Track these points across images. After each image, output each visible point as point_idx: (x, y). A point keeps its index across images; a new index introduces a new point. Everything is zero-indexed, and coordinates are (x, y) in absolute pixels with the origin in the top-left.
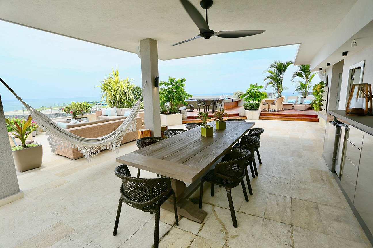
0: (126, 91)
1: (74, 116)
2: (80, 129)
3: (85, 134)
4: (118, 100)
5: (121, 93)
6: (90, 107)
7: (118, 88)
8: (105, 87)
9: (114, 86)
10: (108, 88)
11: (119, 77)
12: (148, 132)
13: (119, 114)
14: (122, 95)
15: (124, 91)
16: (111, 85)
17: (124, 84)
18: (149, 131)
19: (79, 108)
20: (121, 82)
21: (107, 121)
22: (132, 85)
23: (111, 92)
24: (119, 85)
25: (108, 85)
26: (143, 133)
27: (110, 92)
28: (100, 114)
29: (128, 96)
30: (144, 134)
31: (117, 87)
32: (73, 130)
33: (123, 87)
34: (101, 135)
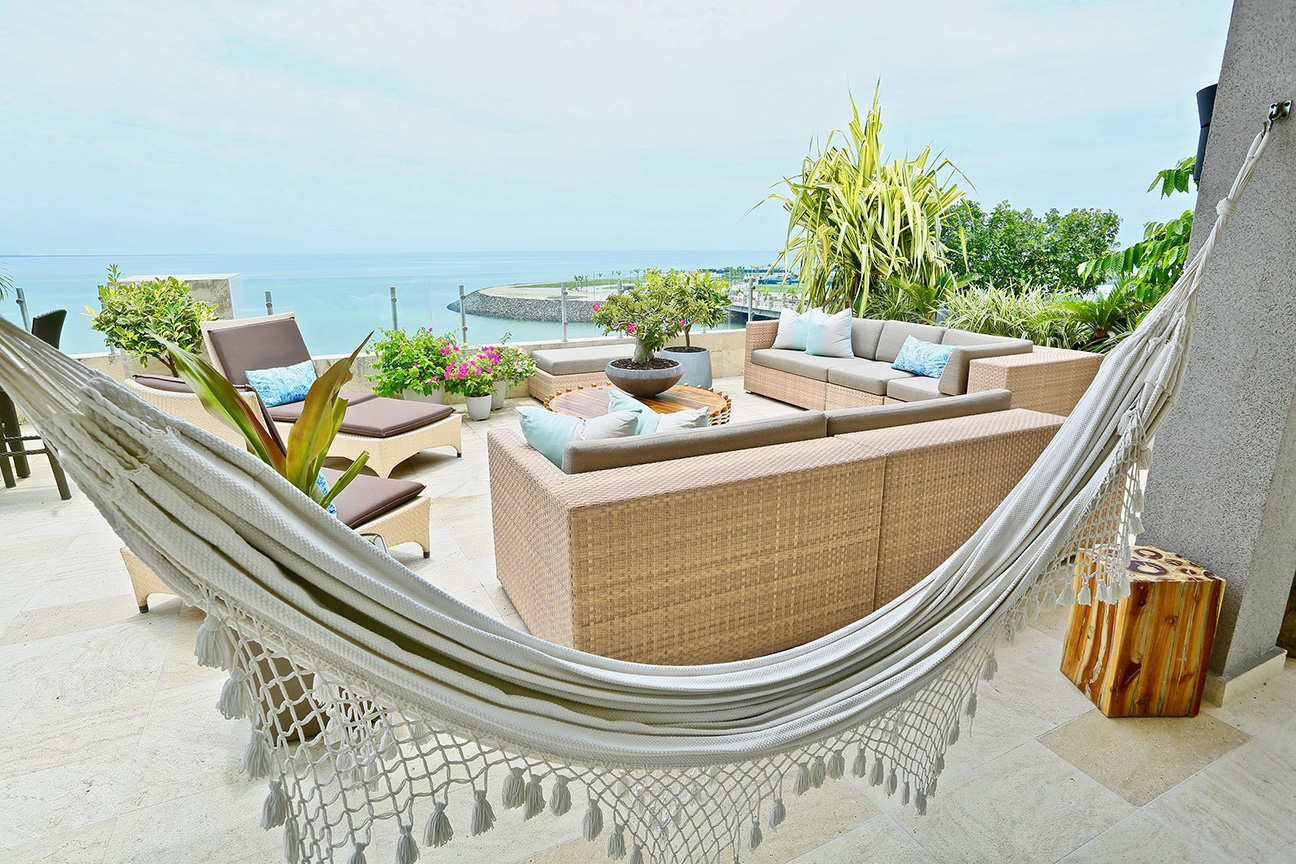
0: (911, 225)
1: (645, 346)
2: (645, 498)
3: (678, 537)
4: (865, 270)
5: (882, 233)
6: (722, 298)
7: (872, 204)
8: (803, 199)
9: (850, 198)
10: (819, 206)
11: (882, 149)
12: (1198, 600)
13: (867, 346)
14: (887, 246)
15: (905, 222)
16: (833, 187)
17: (909, 180)
18: (1207, 591)
19: (671, 307)
20: (890, 173)
21: (830, 428)
22: (945, 191)
23: (832, 230)
24: (878, 188)
25: (819, 190)
26: (1150, 598)
27: (824, 229)
28: (767, 338)
29: (918, 253)
30: (1150, 610)
31: (867, 202)
32: (593, 507)
33: (897, 204)
34: (786, 543)
